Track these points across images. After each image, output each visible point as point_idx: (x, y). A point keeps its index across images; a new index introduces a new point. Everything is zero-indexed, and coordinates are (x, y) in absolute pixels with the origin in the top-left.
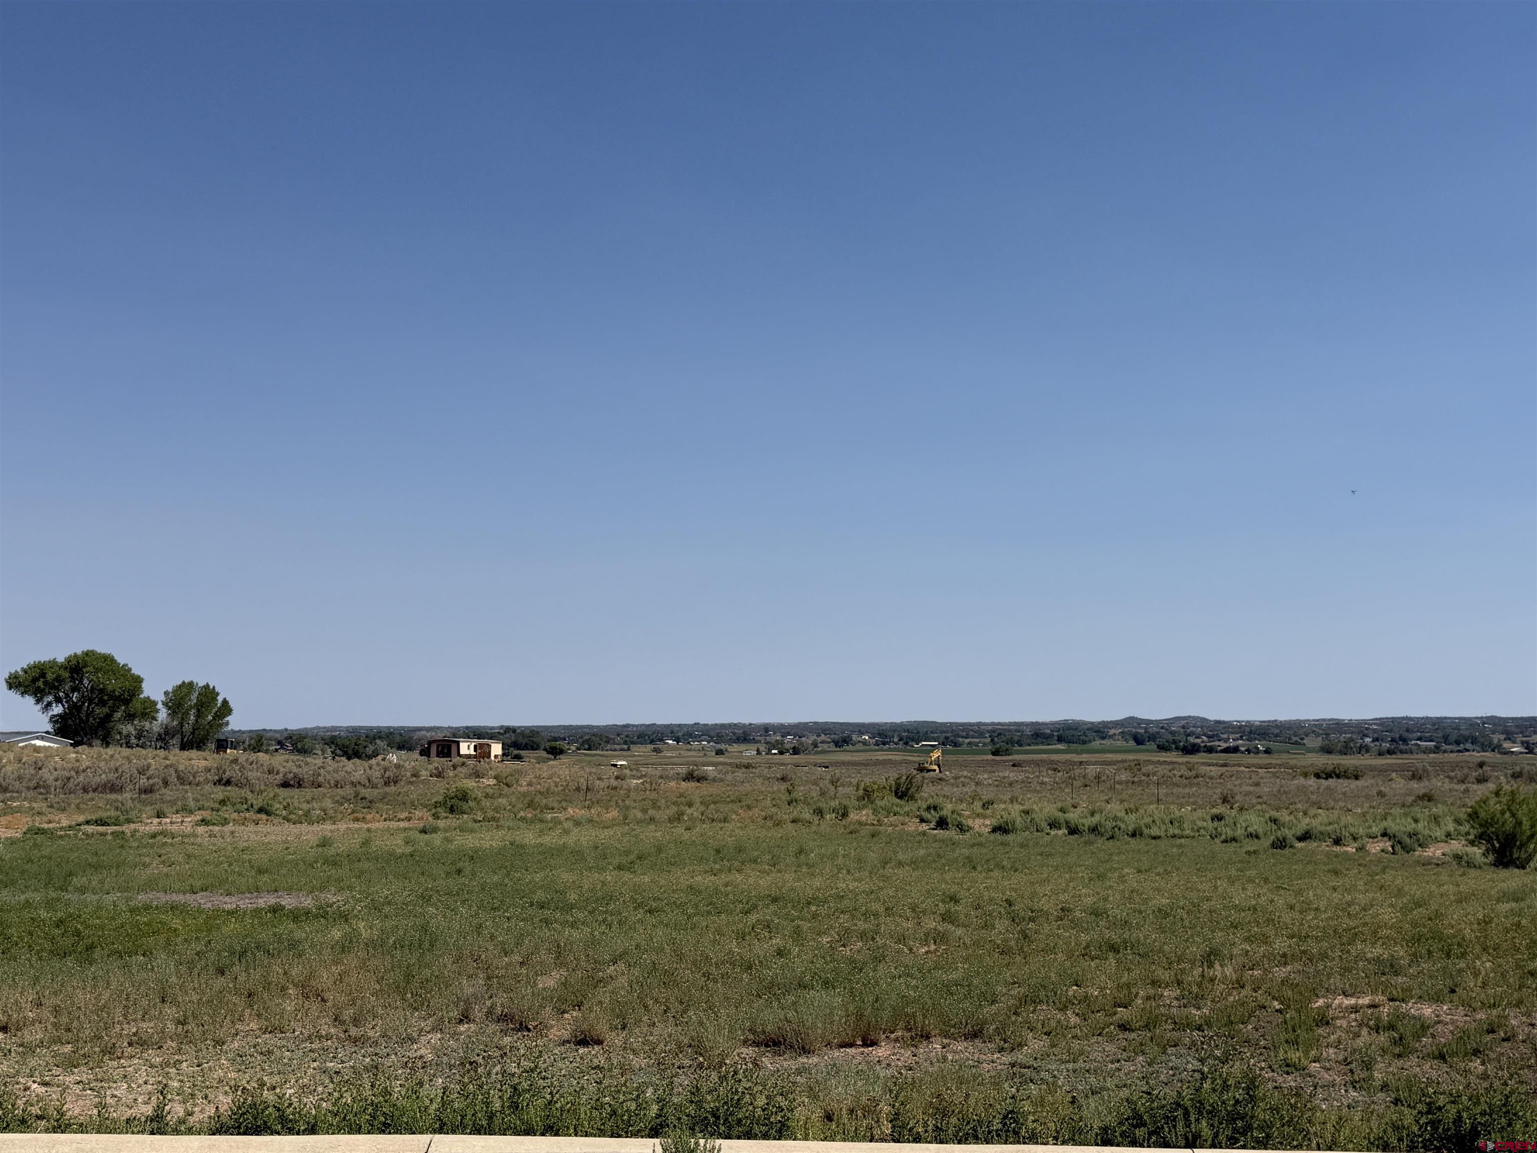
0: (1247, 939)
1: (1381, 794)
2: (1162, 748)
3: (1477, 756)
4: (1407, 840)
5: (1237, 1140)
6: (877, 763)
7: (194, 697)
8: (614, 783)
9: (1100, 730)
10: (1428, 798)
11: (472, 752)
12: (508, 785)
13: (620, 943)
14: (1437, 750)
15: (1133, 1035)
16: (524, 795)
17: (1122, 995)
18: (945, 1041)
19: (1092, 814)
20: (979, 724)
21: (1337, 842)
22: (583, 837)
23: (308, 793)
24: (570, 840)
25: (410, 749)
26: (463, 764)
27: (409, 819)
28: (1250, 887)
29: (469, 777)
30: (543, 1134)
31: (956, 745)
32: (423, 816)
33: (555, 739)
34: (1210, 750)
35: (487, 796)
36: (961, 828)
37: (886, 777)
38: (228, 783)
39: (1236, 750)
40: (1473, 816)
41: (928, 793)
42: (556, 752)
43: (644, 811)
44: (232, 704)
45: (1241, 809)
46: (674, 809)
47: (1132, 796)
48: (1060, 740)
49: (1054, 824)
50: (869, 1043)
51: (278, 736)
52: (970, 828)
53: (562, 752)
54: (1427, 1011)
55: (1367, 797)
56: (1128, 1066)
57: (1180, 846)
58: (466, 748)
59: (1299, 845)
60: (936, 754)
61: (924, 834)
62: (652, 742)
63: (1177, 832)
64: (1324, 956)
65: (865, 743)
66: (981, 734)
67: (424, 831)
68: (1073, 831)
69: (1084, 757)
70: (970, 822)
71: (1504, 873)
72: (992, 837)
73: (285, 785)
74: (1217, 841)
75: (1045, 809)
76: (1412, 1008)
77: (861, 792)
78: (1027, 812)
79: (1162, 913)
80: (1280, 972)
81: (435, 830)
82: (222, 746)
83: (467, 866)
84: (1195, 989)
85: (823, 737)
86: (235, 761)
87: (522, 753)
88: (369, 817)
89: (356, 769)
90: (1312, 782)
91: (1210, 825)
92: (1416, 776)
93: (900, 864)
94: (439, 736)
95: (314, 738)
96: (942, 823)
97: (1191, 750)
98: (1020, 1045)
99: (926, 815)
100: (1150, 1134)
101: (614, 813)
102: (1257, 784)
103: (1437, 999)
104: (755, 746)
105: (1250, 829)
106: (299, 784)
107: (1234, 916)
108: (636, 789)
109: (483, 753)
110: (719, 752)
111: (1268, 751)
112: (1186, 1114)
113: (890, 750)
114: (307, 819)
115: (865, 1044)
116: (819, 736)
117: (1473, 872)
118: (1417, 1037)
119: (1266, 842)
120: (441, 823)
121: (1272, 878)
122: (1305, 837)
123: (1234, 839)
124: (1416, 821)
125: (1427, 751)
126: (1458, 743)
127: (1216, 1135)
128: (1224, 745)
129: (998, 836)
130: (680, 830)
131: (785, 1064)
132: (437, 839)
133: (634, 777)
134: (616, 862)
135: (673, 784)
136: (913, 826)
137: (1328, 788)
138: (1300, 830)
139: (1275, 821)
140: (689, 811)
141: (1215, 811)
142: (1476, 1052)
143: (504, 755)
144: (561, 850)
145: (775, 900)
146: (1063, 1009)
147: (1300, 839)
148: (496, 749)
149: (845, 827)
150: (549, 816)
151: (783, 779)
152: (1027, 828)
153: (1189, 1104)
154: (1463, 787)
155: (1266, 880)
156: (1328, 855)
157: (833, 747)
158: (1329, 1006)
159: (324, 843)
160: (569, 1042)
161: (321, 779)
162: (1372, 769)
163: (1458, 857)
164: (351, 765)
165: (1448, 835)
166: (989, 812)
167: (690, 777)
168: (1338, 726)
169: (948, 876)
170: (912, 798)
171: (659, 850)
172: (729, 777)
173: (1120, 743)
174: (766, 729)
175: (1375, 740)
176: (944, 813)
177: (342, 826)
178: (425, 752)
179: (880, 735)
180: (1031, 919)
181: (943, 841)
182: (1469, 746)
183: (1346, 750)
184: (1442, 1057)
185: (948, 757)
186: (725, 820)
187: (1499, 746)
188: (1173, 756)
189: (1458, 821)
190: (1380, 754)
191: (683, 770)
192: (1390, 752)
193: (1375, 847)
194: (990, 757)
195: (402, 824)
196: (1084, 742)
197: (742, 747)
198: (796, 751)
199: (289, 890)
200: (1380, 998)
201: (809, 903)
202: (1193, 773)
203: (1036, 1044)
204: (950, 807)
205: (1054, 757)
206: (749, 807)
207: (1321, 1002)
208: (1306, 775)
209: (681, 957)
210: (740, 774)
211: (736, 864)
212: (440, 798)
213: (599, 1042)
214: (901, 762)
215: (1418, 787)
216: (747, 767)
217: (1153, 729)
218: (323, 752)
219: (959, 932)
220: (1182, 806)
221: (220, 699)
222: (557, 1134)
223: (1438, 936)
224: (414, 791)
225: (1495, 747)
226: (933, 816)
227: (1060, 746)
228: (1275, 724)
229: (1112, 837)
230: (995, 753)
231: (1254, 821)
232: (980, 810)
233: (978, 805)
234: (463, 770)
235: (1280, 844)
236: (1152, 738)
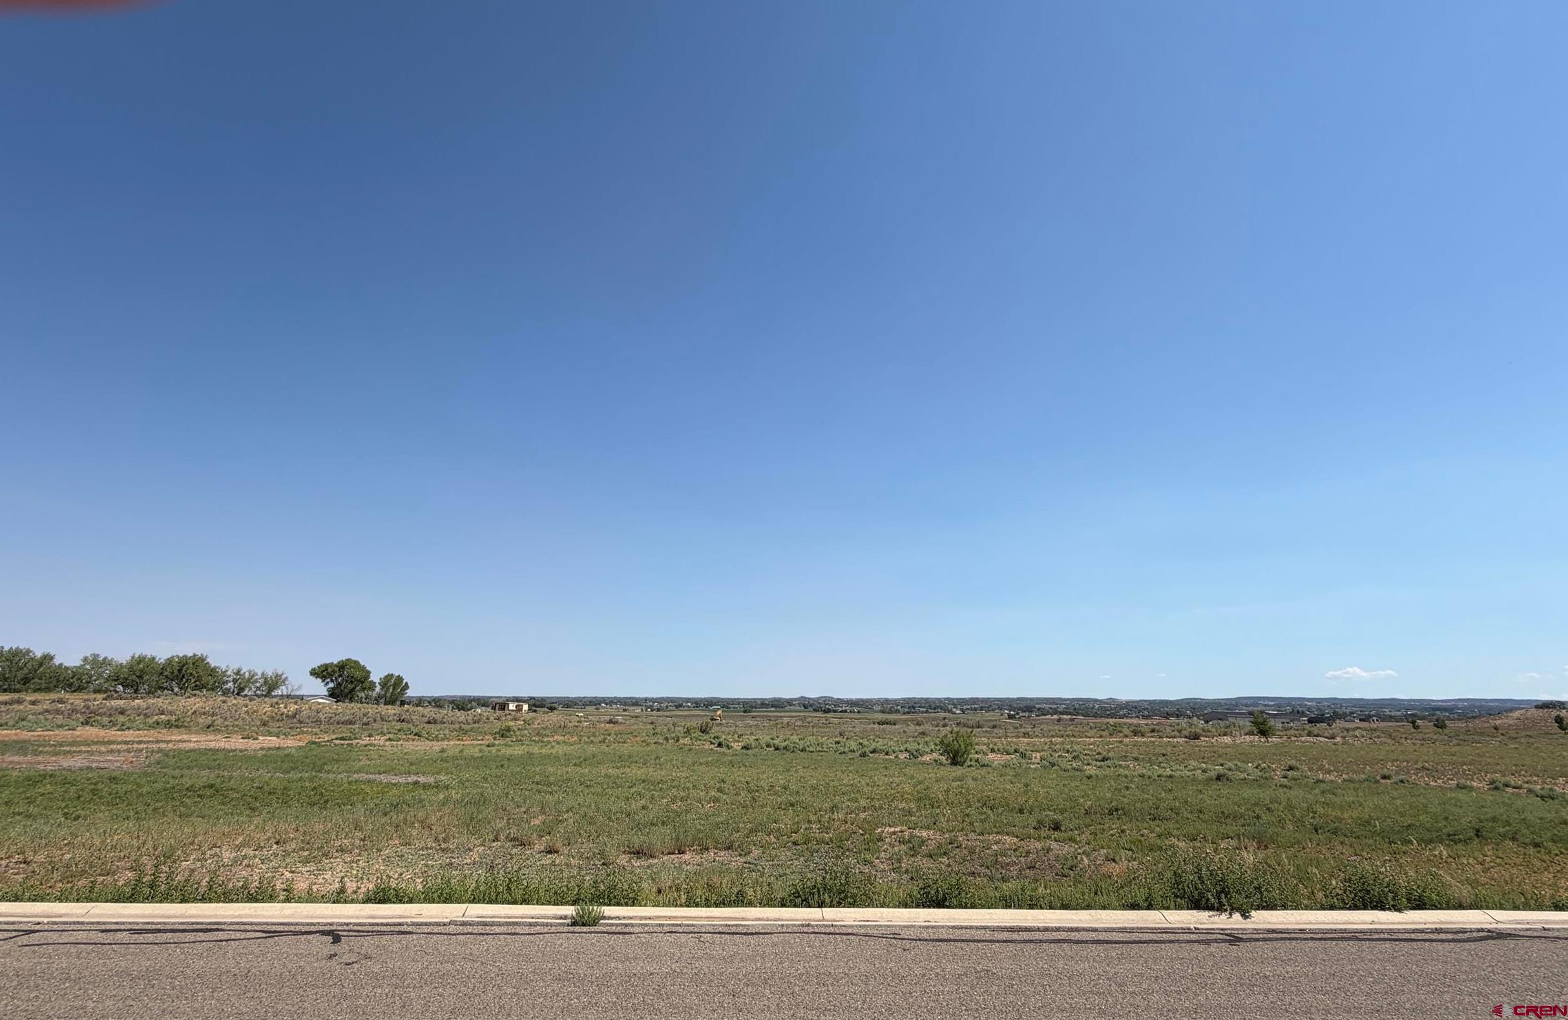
0: (849, 800)
1: (904, 732)
2: (815, 710)
3: (943, 715)
4: (915, 753)
5: (841, 903)
6: (693, 716)
7: (393, 681)
8: (577, 724)
9: (790, 702)
10: (923, 733)
11: (514, 708)
12: (529, 724)
13: (571, 801)
14: (926, 712)
15: (798, 847)
16: (536, 729)
17: (795, 827)
18: (716, 851)
19: (785, 741)
20: (738, 699)
21: (887, 754)
22: (559, 750)
23: (438, 726)
24: (554, 751)
25: (487, 706)
26: (510, 714)
27: (482, 740)
28: (850, 774)
29: (511, 720)
30: (522, 903)
31: (728, 708)
32: (489, 739)
33: (553, 703)
34: (835, 711)
35: (519, 729)
36: (728, 747)
37: (695, 723)
38: (403, 721)
39: (845, 711)
40: (942, 742)
41: (715, 731)
42: (552, 709)
43: (589, 738)
44: (409, 685)
45: (847, 739)
46: (603, 737)
47: (802, 732)
48: (772, 706)
49: (768, 746)
50: (681, 852)
51: (429, 699)
52: (732, 747)
53: (555, 709)
54: (924, 834)
55: (899, 733)
56: (796, 863)
57: (822, 756)
58: (512, 706)
59: (871, 755)
60: (719, 712)
61: (712, 749)
62: (595, 705)
63: (820, 749)
64: (881, 808)
65: (689, 707)
66: (739, 704)
67: (488, 746)
68: (777, 749)
69: (783, 714)
70: (732, 744)
71: (954, 768)
72: (742, 751)
73: (429, 722)
74: (837, 753)
75: (765, 739)
76: (917, 832)
77: (685, 730)
78: (757, 740)
79: (813, 788)
80: (863, 815)
81: (493, 745)
82: (403, 703)
83: (506, 763)
84: (826, 825)
85: (671, 704)
86: (408, 711)
87: (538, 709)
88: (464, 738)
89: (461, 715)
90: (876, 726)
91: (834, 746)
92: (918, 724)
93: (701, 764)
94: (501, 701)
95: (445, 700)
96: (720, 745)
97: (828, 711)
98: (749, 853)
99: (713, 741)
100: (803, 900)
101: (575, 738)
102: (854, 727)
103: (928, 828)
104: (640, 707)
105: (851, 748)
106: (435, 722)
107: (844, 789)
108: (586, 727)
109: (519, 709)
110: (625, 710)
111: (859, 712)
112: (818, 891)
113: (699, 710)
114: (437, 739)
115: (679, 853)
116: (669, 703)
117: (942, 768)
118: (920, 847)
119: (857, 754)
120: (497, 742)
121: (860, 771)
122: (874, 751)
123: (844, 752)
124: (919, 744)
125: (922, 712)
126: (935, 709)
127: (832, 900)
128: (840, 709)
129: (744, 751)
130: (604, 747)
131: (642, 863)
132: (494, 750)
133: (585, 721)
134: (573, 762)
135: (603, 725)
136: (707, 746)
137: (883, 729)
138: (871, 749)
139: (861, 744)
140: (609, 738)
141: (837, 739)
142: (945, 853)
143: (529, 710)
144: (549, 756)
145: (644, 781)
146: (769, 835)
147: (871, 753)
148: (525, 707)
149: (677, 746)
150: (546, 740)
151: (652, 723)
152: (757, 747)
153: (820, 886)
154: (937, 729)
155: (857, 772)
156: (883, 759)
157: (674, 708)
158: (883, 832)
159: (443, 751)
160: (543, 852)
161: (445, 720)
162: (901, 719)
163: (936, 761)
164: (458, 713)
165: (932, 750)
166: (741, 739)
167: (611, 722)
168: (887, 701)
169: (721, 770)
170: (708, 733)
171: (594, 757)
172: (628, 722)
173: (797, 708)
174: (646, 699)
175: (902, 707)
176: (721, 740)
177: (452, 743)
178: (494, 708)
179: (696, 703)
180: (757, 791)
181: (720, 753)
182: (939, 710)
183: (890, 712)
184: (931, 856)
185: (724, 713)
186: (624, 742)
187: (951, 710)
188: (820, 714)
189: (936, 744)
190: (904, 713)
191: (608, 718)
192: (908, 713)
193: (902, 756)
194: (743, 714)
195: (479, 742)
196: (783, 707)
197: (635, 708)
198: (658, 710)
199: (423, 774)
200: (904, 828)
201: (659, 783)
202: (828, 722)
203: (756, 852)
204: (724, 737)
205: (769, 714)
206: (636, 736)
207: (879, 830)
208: (874, 723)
209: (598, 809)
210: (633, 721)
211: (628, 764)
212: (498, 730)
213: (557, 852)
214: (704, 716)
215: (920, 729)
216: (636, 717)
217: (811, 702)
218: (448, 706)
219: (725, 797)
220: (823, 737)
221: (404, 682)
222: (529, 903)
223: (928, 797)
224: (487, 727)
225: (950, 711)
226: (716, 741)
227: (773, 709)
228: (862, 700)
229: (793, 752)
230: (745, 712)
231: (853, 745)
232: (737, 739)
233: (736, 736)
234: (509, 717)
235: (863, 755)
236: (811, 706)
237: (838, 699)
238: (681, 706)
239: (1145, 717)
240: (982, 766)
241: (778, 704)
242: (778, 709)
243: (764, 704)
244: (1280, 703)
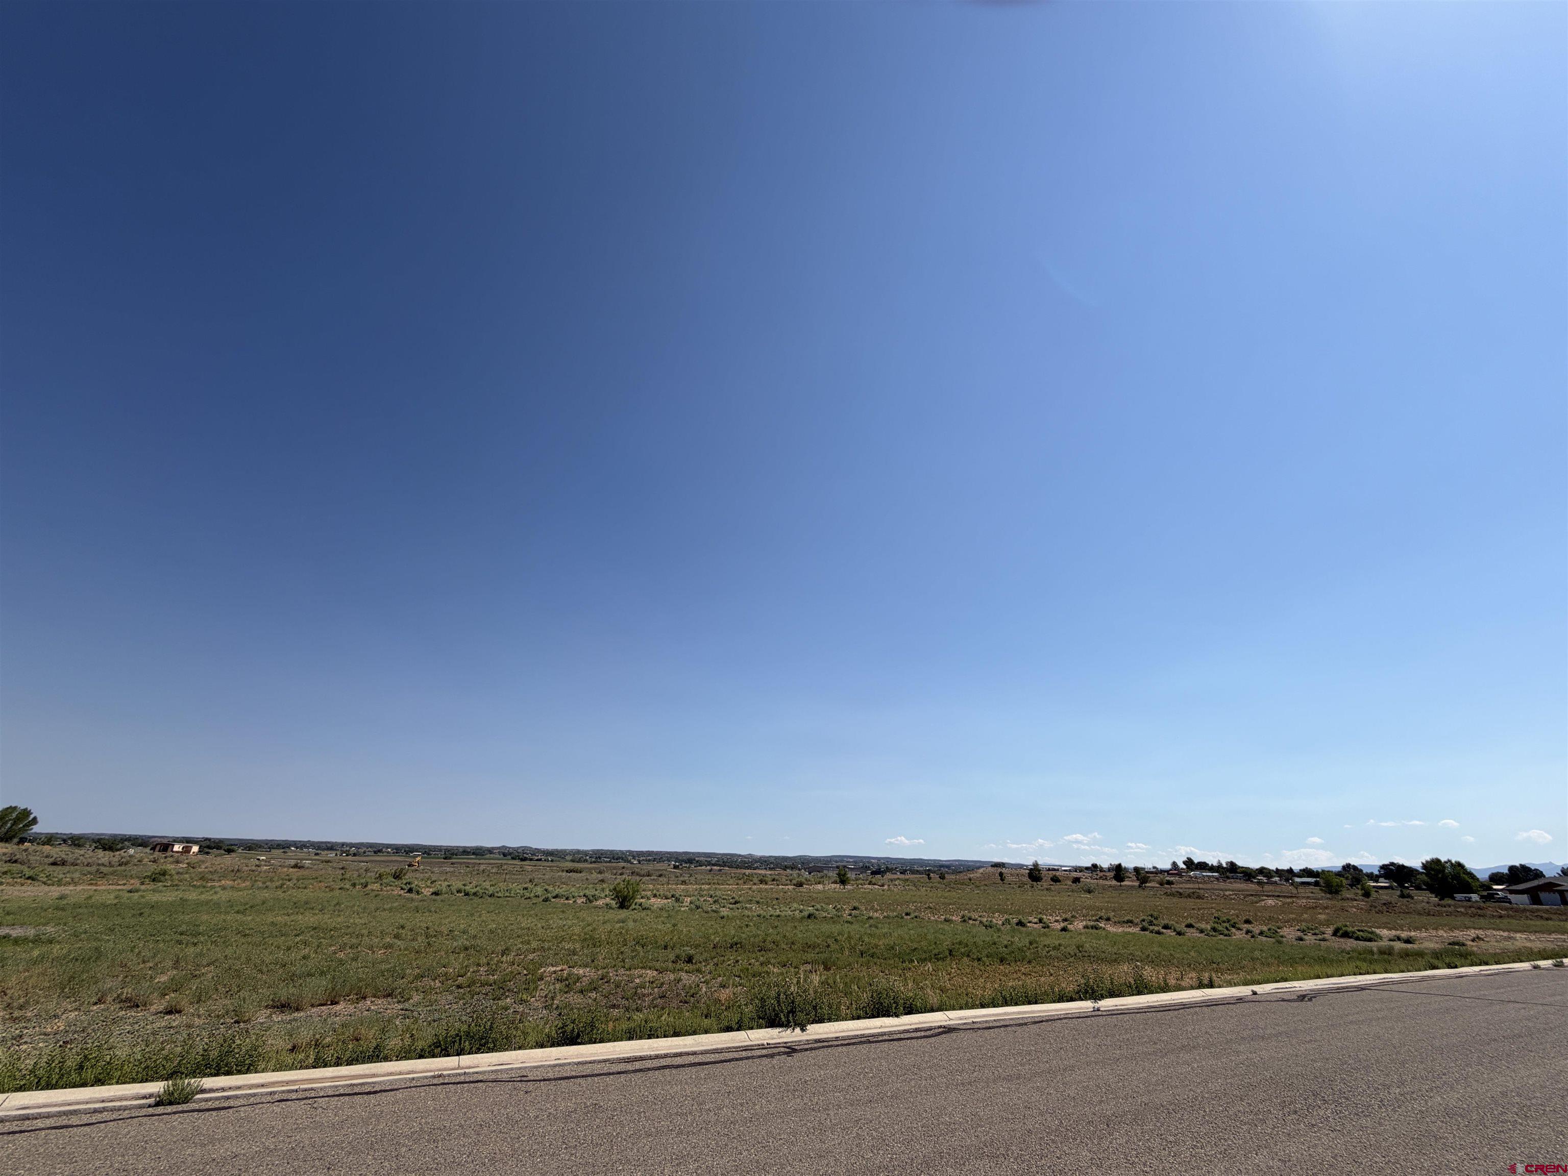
0: (522, 942)
1: (587, 879)
2: (513, 858)
3: (622, 864)
4: (591, 898)
5: (480, 1049)
6: (391, 861)
7: (14, 815)
8: (254, 868)
9: (490, 851)
10: (602, 881)
11: (180, 850)
12: (193, 868)
13: (217, 953)
14: (610, 862)
15: (462, 990)
16: (200, 873)
17: (462, 972)
18: (373, 999)
19: (476, 887)
20: (441, 846)
21: (567, 899)
22: (223, 896)
23: (66, 869)
24: (215, 897)
25: (146, 846)
26: (172, 856)
27: (124, 884)
28: (530, 918)
29: (171, 863)
30: (92, 1086)
31: (429, 854)
32: (136, 883)
33: (232, 845)
34: (531, 860)
35: (178, 873)
36: (418, 893)
37: (393, 868)
38: (16, 862)
39: (540, 860)
40: (615, 889)
41: (408, 877)
42: (229, 851)
43: (264, 883)
44: (38, 819)
45: (536, 885)
46: (281, 882)
47: (495, 879)
48: (473, 854)
49: (459, 891)
50: (334, 1003)
51: (65, 837)
52: (422, 893)
53: (233, 851)
54: (581, 972)
55: (582, 880)
56: (455, 1006)
57: (508, 901)
58: (177, 848)
59: (553, 900)
60: (418, 859)
61: (400, 895)
62: (283, 848)
63: (508, 895)
64: (549, 949)
65: (388, 852)
66: (440, 850)
67: (130, 891)
68: (467, 894)
69: (481, 861)
70: (423, 891)
71: (621, 911)
72: (431, 897)
73: (54, 864)
74: (523, 898)
75: (457, 884)
76: (575, 971)
77: (377, 875)
78: (449, 886)
79: (491, 932)
80: (531, 957)
81: (137, 891)
82: (22, 841)
83: (147, 911)
84: (494, 967)
85: (370, 849)
86: (26, 850)
87: (210, 851)
88: (99, 883)
89: (103, 856)
90: (564, 874)
91: (522, 892)
92: (600, 872)
93: (385, 910)
94: (165, 841)
95: (88, 839)
96: (410, 891)
97: (524, 859)
98: (409, 999)
99: (404, 886)
100: (442, 1050)
101: (248, 883)
102: (544, 875)
103: (586, 966)
104: (335, 852)
105: (536, 894)
106: (63, 863)
107: (520, 932)
108: (265, 871)
109: (187, 850)
110: (317, 854)
111: (552, 861)
112: (460, 1040)
113: (399, 856)
114: (60, 883)
115: (332, 1004)
116: (368, 848)
117: (611, 911)
118: (575, 983)
119: (541, 899)
120: (143, 887)
121: (539, 915)
122: (556, 897)
123: (529, 898)
124: (596, 890)
125: (606, 862)
126: (617, 859)
127: (471, 1048)
128: (536, 858)
129: (434, 897)
130: (279, 892)
131: (284, 1018)
132: (136, 896)
133: (266, 866)
134: (237, 909)
135: (286, 869)
136: (397, 891)
137: (569, 877)
138: (554, 895)
139: (546, 890)
140: (288, 883)
141: (526, 886)
142: (595, 989)
143: (199, 851)
144: (207, 902)
145: (315, 929)
146: (434, 980)
147: (554, 898)
148: (195, 849)
149: (364, 892)
150: (209, 884)
151: (343, 868)
152: (447, 893)
153: (462, 1033)
154: (615, 877)
155: (537, 915)
156: (562, 904)
157: (372, 854)
158: (545, 972)
159: (62, 898)
160: (161, 1012)
161: (79, 862)
162: (587, 868)
163: (607, 905)
164: (100, 853)
165: (606, 896)
166: (433, 885)
167: (296, 866)
168: (578, 852)
169: (404, 916)
170: (401, 878)
171: (264, 903)
172: (315, 867)
173: (497, 856)
174: (343, 844)
175: (590, 857)
176: (412, 886)
177: (79, 888)
178: (153, 849)
179: (396, 849)
180: (435, 936)
181: (407, 899)
182: (621, 860)
183: (579, 861)
184: (582, 992)
185: (424, 860)
186: (305, 888)
187: (630, 861)
188: (517, 862)
189: (610, 891)
190: (591, 863)
191: (293, 862)
192: (594, 862)
193: (579, 901)
194: (443, 860)
195: (119, 887)
196: (483, 855)
197: (329, 852)
198: (355, 855)
199: (22, 925)
200: (565, 967)
201: (331, 930)
202: (521, 870)
203: (416, 998)
204: (416, 883)
205: (469, 861)
206: (320, 882)
207: (542, 970)
208: (563, 871)
209: (249, 960)
210: (321, 866)
211: (302, 910)
212: (149, 874)
213: (179, 1012)
214: (402, 861)
215: (600, 877)
216: (328, 862)
217: (511, 851)
218: (90, 846)
219: (399, 943)
220: (513, 883)
221: (32, 816)
222: (103, 1084)
223: (592, 938)
224: (135, 870)
225: (629, 862)
226: (407, 887)
227: (472, 857)
228: (557, 850)
229: (482, 897)
230: (445, 858)
231: (539, 890)
232: (429, 885)
233: (429, 882)
234: (171, 859)
235: (546, 900)
236: (510, 854)
237: (536, 849)
238: (380, 851)
239: (771, 869)
240: (643, 909)
241: (478, 852)
242: (478, 857)
243: (466, 851)
244: (857, 860)
